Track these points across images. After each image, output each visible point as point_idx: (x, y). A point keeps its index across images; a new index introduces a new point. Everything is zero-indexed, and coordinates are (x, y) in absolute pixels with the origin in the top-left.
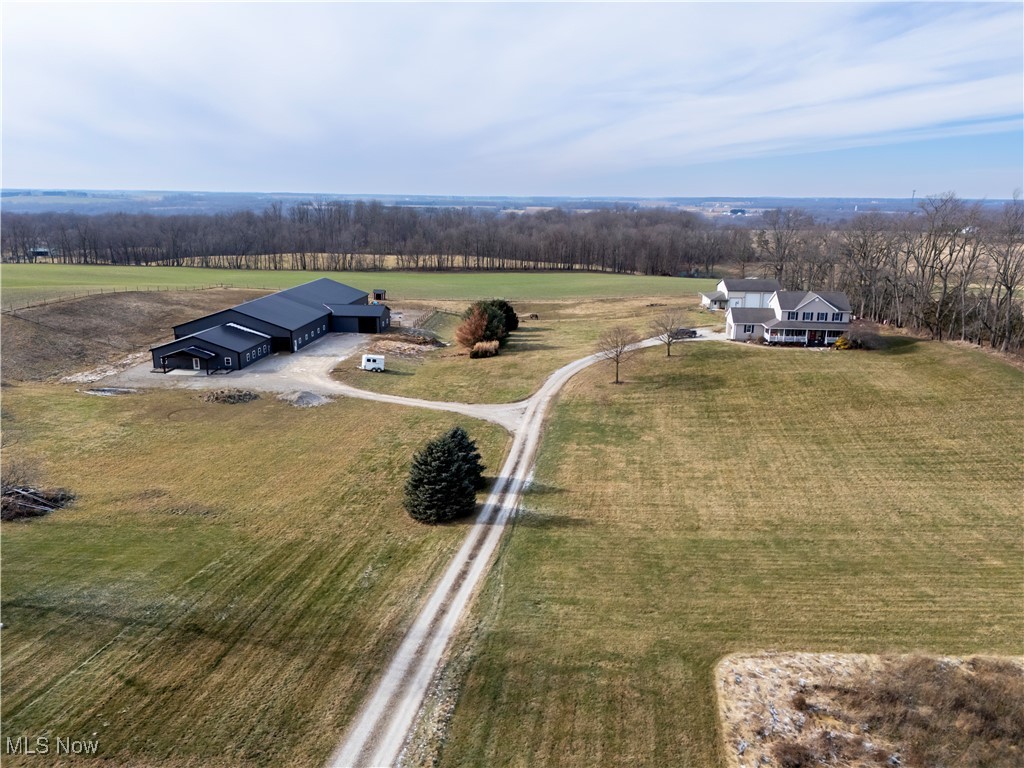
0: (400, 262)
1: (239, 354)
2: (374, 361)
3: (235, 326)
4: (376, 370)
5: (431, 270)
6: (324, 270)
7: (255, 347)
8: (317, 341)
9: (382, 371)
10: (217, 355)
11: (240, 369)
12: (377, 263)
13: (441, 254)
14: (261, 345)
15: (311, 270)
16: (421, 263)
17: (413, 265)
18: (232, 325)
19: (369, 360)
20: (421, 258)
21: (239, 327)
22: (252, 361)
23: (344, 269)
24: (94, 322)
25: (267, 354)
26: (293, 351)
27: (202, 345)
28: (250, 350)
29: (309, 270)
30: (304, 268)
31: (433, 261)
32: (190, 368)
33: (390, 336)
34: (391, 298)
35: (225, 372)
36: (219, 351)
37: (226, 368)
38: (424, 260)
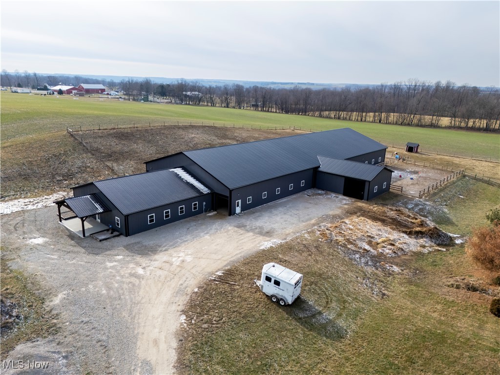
0: (453, 122)
5: (479, 130)
6: (393, 124)
11: (127, 235)
12: (434, 122)
13: (490, 118)
15: (384, 124)
16: (471, 124)
17: (463, 125)
18: (176, 172)
20: (472, 120)
21: (182, 174)
23: (409, 125)
25: (199, 212)
26: (231, 214)
29: (383, 123)
30: (380, 122)
31: (483, 123)
34: (423, 151)
35: (105, 236)
38: (474, 122)
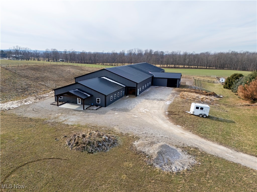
1: (105, 96)
2: (202, 109)
3: (106, 78)
4: (203, 116)
7: (116, 92)
8: (148, 90)
9: (207, 117)
10: (92, 96)
11: (105, 107)
14: (119, 91)
18: (104, 78)
19: (197, 108)
21: (108, 79)
22: (114, 101)
24: (45, 74)
25: (122, 96)
26: (137, 96)
27: (83, 89)
28: (113, 94)
32: (75, 103)
33: (185, 89)
35: (95, 108)
36: (93, 93)
37: (97, 106)
